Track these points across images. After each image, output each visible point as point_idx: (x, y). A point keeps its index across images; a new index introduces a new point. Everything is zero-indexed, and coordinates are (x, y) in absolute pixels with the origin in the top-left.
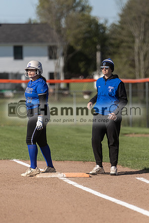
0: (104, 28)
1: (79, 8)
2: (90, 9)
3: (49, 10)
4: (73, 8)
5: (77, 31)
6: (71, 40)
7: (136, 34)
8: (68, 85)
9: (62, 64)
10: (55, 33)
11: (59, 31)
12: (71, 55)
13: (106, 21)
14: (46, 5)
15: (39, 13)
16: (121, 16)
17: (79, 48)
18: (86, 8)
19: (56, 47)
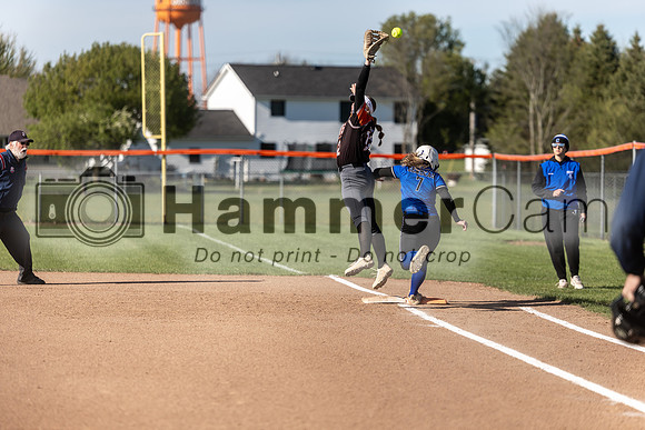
0: (483, 77)
1: (445, 45)
2: (462, 45)
3: (399, 45)
4: (436, 44)
5: (438, 81)
6: (430, 94)
7: (531, 87)
9: (414, 129)
10: (405, 82)
11: (411, 79)
12: (429, 118)
13: (487, 66)
16: (510, 57)
17: (442, 106)
18: (455, 45)
19: (405, 104)
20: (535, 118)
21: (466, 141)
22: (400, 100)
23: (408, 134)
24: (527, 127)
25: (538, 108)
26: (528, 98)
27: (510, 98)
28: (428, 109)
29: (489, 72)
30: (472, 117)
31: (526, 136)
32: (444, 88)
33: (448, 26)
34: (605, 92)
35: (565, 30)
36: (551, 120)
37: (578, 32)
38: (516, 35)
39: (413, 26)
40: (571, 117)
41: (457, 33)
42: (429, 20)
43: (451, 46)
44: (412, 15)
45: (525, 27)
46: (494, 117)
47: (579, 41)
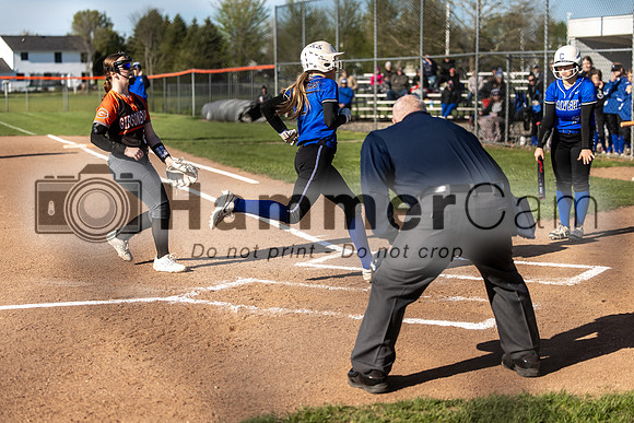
0: (123, 40)
1: (104, 25)
2: (112, 25)
3: (81, 25)
4: (100, 25)
5: (102, 42)
6: (98, 48)
7: (146, 44)
8: (96, 81)
9: (91, 65)
10: (85, 43)
11: (89, 42)
12: (97, 60)
14: (79, 22)
15: (74, 28)
16: (135, 31)
17: (104, 54)
18: (109, 25)
19: (86, 53)
22: (83, 51)
23: (88, 68)
25: (149, 54)
26: (144, 50)
27: (136, 50)
28: (97, 55)
29: (127, 38)
32: (105, 45)
33: (105, 16)
34: (181, 46)
35: (160, 17)
36: (156, 60)
37: (167, 18)
38: (138, 20)
39: (89, 16)
40: (165, 59)
41: (109, 19)
42: (96, 13)
43: (107, 25)
44: (88, 11)
45: (142, 16)
47: (168, 22)
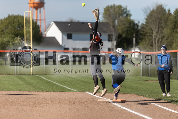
0: (138, 26)
1: (125, 15)
2: (131, 15)
3: (109, 16)
4: (122, 15)
5: (123, 27)
6: (120, 31)
7: (154, 29)
9: (115, 43)
10: (112, 28)
11: (114, 27)
12: (120, 39)
13: (139, 22)
14: (107, 13)
16: (147, 19)
17: (124, 35)
18: (128, 15)
19: (112, 35)
20: (155, 40)
21: (132, 47)
22: (110, 33)
23: (113, 45)
24: (152, 43)
25: (156, 36)
26: (153, 33)
27: (147, 33)
28: (120, 36)
29: (140, 24)
30: (134, 39)
31: (152, 46)
32: (125, 30)
33: (126, 9)
35: (165, 10)
36: (160, 40)
37: (169, 11)
38: (149, 12)
39: (115, 9)
40: (167, 39)
41: (129, 11)
42: (120, 7)
43: (127, 15)
44: (114, 5)
45: (152, 9)
46: (141, 39)
47: (170, 14)
